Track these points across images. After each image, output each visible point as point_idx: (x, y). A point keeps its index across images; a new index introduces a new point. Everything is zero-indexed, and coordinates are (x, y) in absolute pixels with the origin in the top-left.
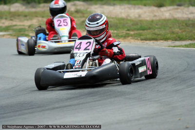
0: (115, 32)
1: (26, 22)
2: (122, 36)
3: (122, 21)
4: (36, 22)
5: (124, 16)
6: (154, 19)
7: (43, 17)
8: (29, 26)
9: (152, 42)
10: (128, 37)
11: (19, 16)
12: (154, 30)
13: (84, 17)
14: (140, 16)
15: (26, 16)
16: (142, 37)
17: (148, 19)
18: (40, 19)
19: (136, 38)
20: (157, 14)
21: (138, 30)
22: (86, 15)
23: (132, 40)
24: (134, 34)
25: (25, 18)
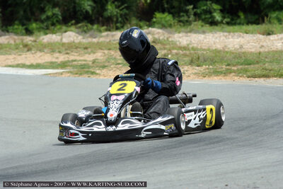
0: (211, 67)
1: (87, 55)
2: (221, 72)
3: (218, 54)
4: (101, 56)
5: (219, 47)
6: (262, 50)
7: (110, 49)
8: (94, 62)
9: (262, 79)
10: (230, 73)
11: (76, 48)
12: (264, 64)
13: (165, 49)
14: (241, 47)
15: (86, 48)
16: (249, 74)
17: (253, 50)
18: (106, 52)
19: (240, 75)
20: (265, 44)
21: (242, 64)
22: (168, 47)
23: (236, 78)
24: (238, 70)
25: (86, 51)
